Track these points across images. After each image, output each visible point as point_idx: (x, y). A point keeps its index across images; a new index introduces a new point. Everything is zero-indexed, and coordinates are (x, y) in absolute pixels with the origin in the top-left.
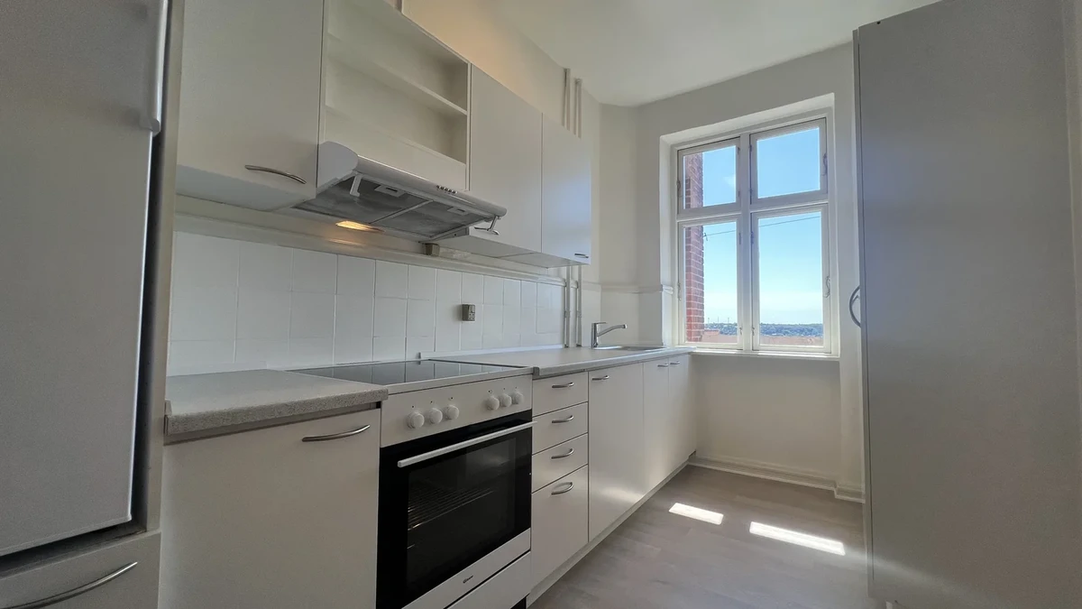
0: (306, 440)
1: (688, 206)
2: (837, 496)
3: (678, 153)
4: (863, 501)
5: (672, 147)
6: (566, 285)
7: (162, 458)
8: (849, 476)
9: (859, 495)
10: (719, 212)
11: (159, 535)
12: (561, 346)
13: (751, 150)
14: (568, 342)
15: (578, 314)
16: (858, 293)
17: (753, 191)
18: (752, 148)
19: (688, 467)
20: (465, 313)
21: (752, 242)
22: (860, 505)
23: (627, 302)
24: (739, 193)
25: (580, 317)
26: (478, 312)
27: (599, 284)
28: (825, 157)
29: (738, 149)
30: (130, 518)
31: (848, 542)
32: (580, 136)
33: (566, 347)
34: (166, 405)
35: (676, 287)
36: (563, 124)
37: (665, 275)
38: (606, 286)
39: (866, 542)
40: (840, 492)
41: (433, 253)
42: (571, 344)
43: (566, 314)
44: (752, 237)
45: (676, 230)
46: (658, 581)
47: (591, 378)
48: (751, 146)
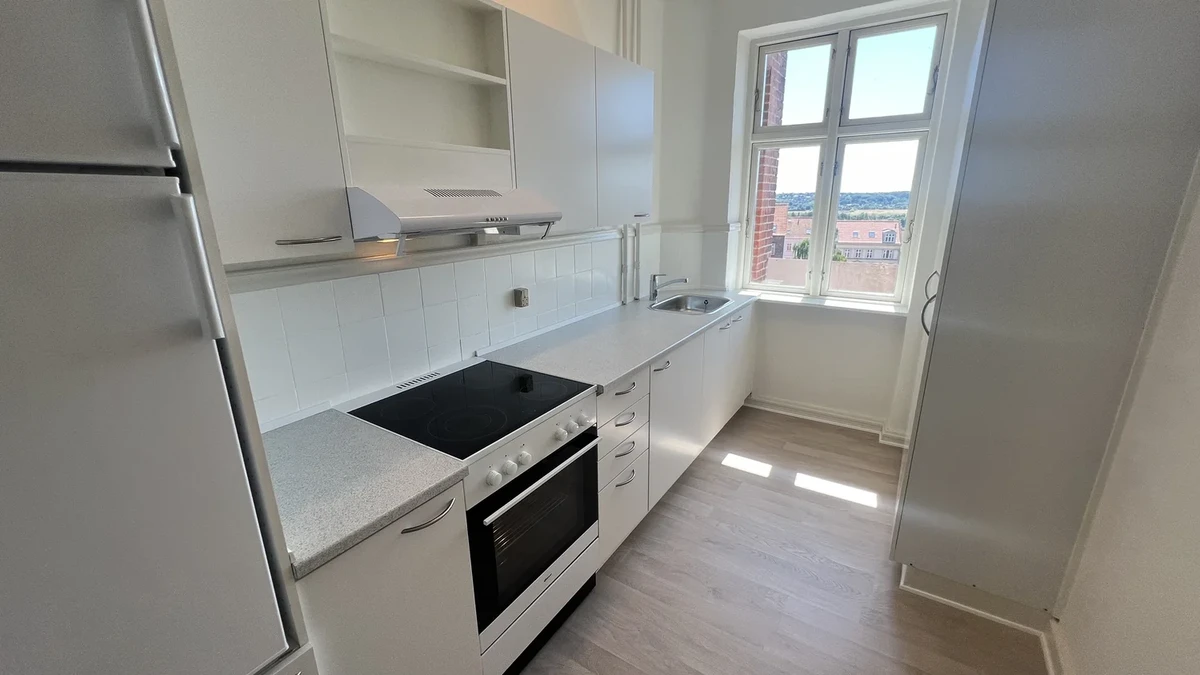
0: (405, 531)
1: (765, 124)
2: (881, 441)
3: (759, 49)
4: (906, 446)
5: (753, 42)
6: (624, 237)
7: (298, 594)
8: (897, 425)
9: (902, 441)
10: (801, 134)
11: (311, 650)
12: (618, 304)
13: (848, 55)
14: (625, 299)
15: (636, 265)
16: (933, 303)
17: (844, 109)
18: (850, 51)
19: (743, 408)
20: (518, 298)
21: (835, 174)
22: (901, 450)
23: (689, 243)
24: (827, 111)
25: (638, 269)
26: (531, 296)
27: (659, 224)
28: (935, 71)
29: (834, 51)
30: (287, 647)
31: (883, 493)
32: (638, 62)
33: (623, 304)
34: (290, 556)
35: (745, 222)
36: (618, 53)
37: (733, 210)
38: (667, 226)
39: (899, 492)
40: (884, 437)
41: (479, 243)
42: (629, 299)
43: (623, 269)
44: (835, 168)
45: (750, 151)
46: (709, 541)
47: (653, 369)
48: (849, 48)
